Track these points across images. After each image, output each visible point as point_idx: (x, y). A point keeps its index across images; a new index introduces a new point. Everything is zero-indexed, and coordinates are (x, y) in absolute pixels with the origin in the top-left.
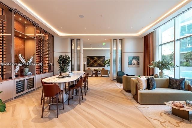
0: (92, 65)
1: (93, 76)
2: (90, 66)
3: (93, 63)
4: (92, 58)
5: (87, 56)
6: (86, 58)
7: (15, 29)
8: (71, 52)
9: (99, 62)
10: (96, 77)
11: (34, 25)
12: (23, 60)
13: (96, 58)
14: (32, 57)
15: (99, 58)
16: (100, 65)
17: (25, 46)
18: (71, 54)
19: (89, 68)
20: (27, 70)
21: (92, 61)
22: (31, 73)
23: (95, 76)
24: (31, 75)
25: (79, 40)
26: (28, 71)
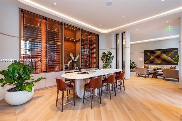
0: (153, 62)
1: (149, 76)
2: (149, 63)
3: (154, 60)
4: (153, 52)
5: (145, 51)
6: (144, 54)
7: (64, 36)
8: (115, 48)
9: (165, 57)
10: (152, 79)
11: (79, 30)
12: (73, 58)
13: (159, 53)
14: (78, 55)
15: (166, 51)
16: (167, 62)
17: (75, 47)
18: (116, 50)
19: (146, 65)
20: (75, 64)
21: (153, 57)
22: (77, 67)
23: (152, 77)
24: (78, 69)
25: (125, 33)
26: (76, 66)
